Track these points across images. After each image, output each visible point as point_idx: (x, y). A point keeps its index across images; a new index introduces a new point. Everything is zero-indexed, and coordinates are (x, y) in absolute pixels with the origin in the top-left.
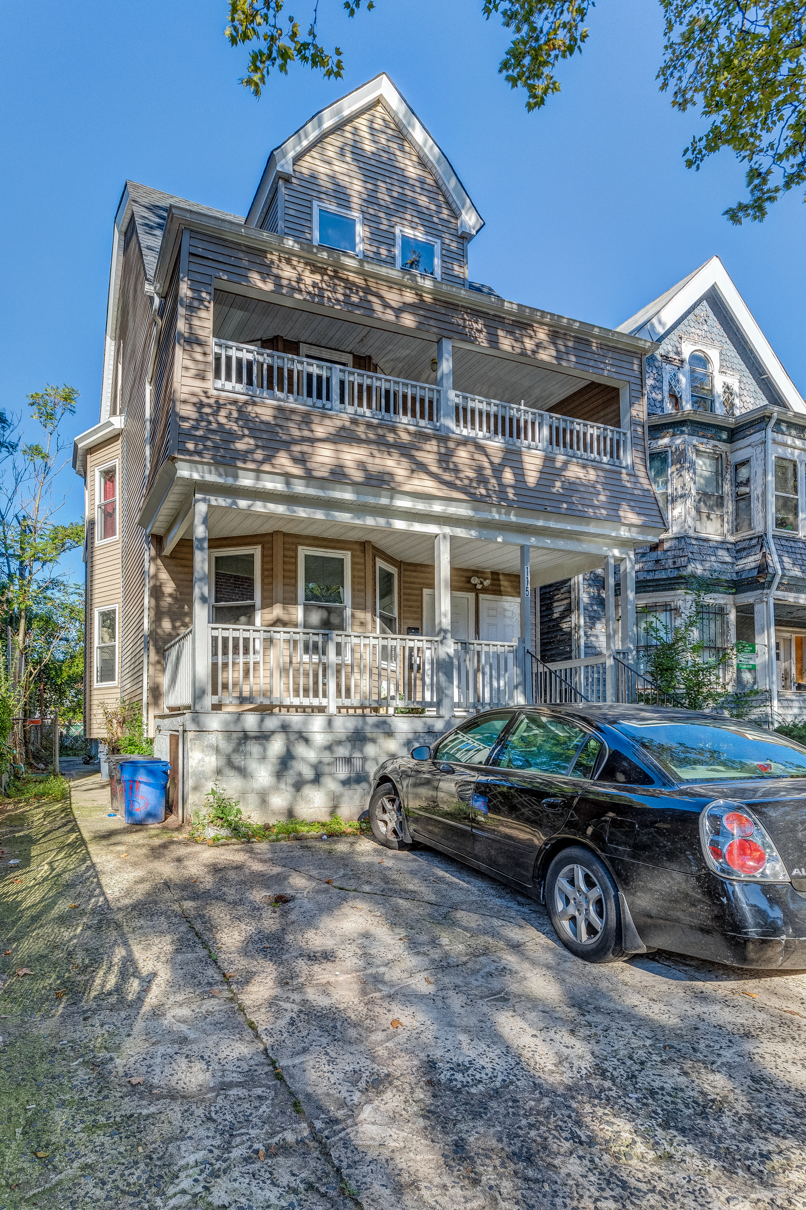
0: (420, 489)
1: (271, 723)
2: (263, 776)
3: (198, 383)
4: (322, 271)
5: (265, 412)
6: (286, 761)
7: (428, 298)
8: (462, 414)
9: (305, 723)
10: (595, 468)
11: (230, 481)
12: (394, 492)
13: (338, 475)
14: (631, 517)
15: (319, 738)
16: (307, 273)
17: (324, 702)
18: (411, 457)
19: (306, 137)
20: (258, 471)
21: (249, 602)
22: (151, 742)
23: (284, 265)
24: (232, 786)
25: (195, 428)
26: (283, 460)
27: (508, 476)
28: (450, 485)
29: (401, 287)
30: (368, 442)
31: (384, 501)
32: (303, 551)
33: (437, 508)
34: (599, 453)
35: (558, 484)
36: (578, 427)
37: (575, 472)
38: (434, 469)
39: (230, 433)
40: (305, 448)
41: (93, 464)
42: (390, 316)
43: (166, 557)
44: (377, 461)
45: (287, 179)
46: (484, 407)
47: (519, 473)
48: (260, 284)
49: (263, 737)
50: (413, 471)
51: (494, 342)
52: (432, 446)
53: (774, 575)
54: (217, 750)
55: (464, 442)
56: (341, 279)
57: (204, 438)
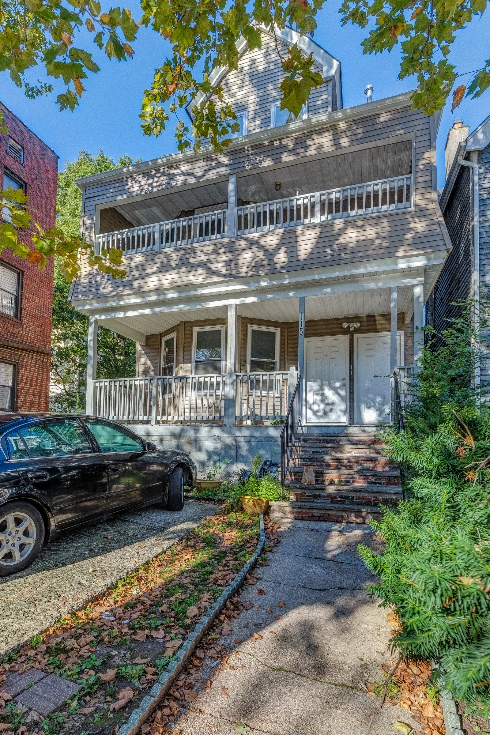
8: (242, 222)
27: (282, 256)
32: (195, 331)
40: (141, 281)
46: (261, 210)
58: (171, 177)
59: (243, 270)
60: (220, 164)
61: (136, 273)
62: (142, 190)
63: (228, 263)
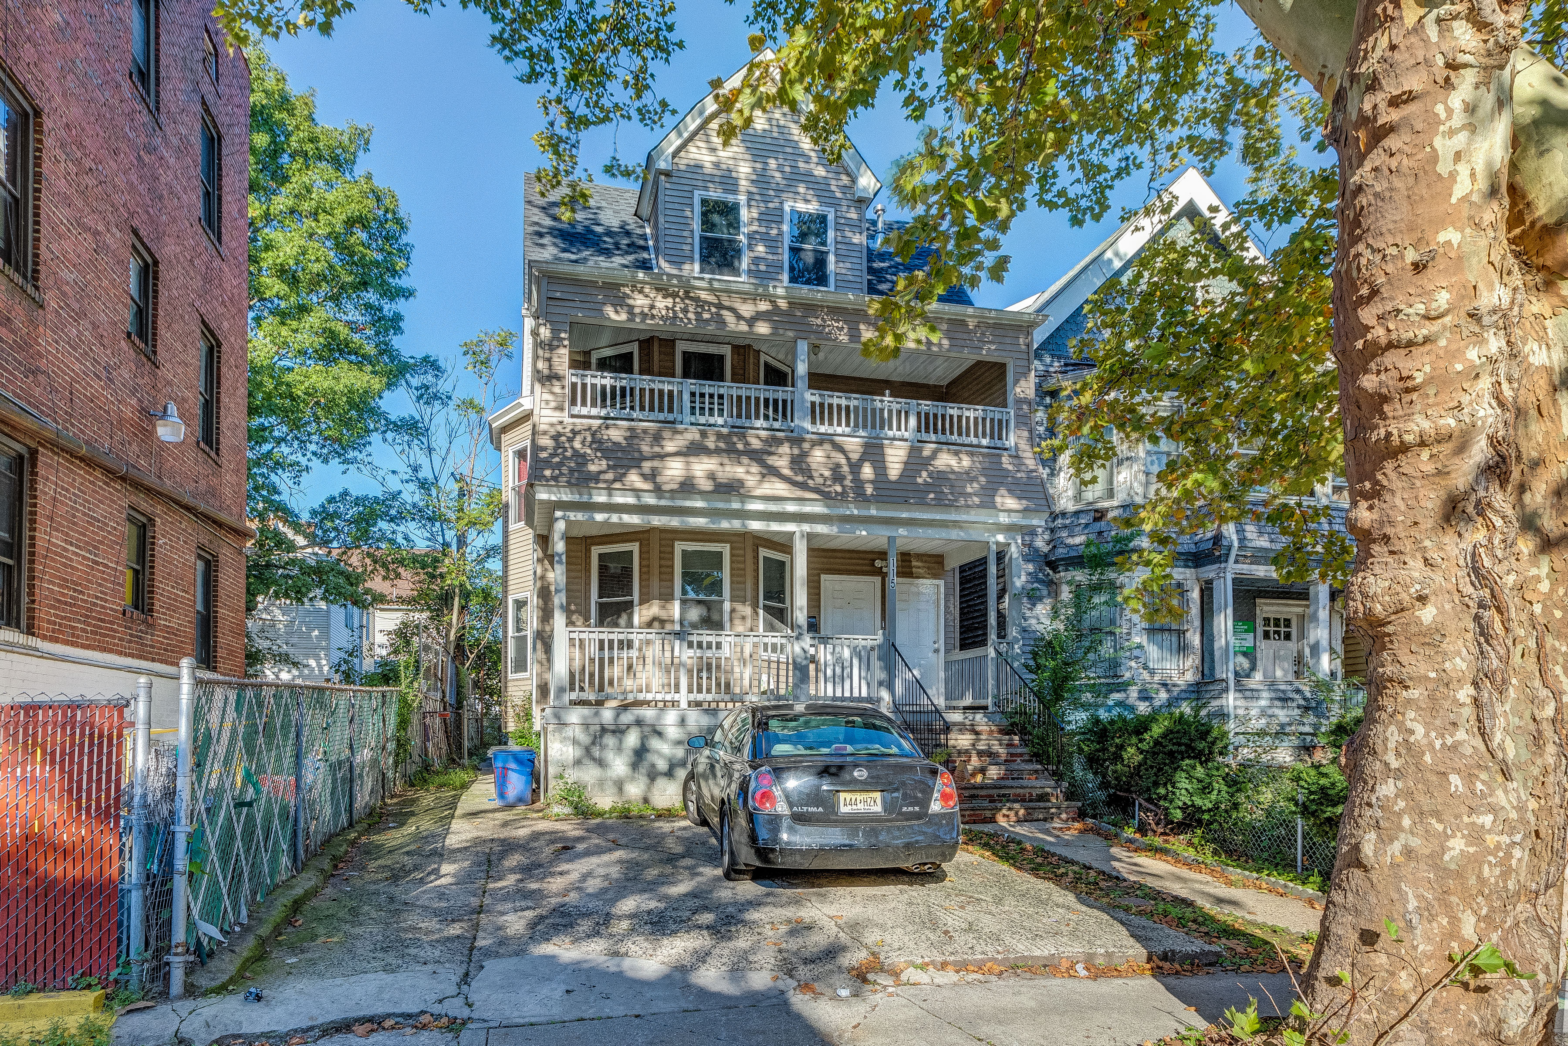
0: (769, 492)
1: (627, 718)
2: (619, 766)
3: (557, 414)
4: (674, 295)
5: (616, 434)
6: (641, 753)
7: (783, 304)
8: (817, 412)
9: (659, 717)
10: (971, 454)
11: (585, 498)
12: (747, 497)
13: (687, 487)
14: (1011, 503)
15: (673, 732)
16: (659, 298)
17: (677, 697)
18: (762, 463)
19: (686, 128)
20: (609, 489)
21: (626, 598)
23: (636, 295)
24: (589, 774)
25: (553, 455)
26: (634, 478)
27: (867, 471)
28: (803, 486)
29: (754, 298)
30: (717, 451)
31: (736, 505)
32: (679, 547)
33: (791, 508)
34: (976, 436)
35: (924, 474)
36: (951, 412)
37: (946, 461)
38: (786, 472)
39: (584, 456)
40: (656, 463)
42: (743, 327)
44: (728, 468)
45: (667, 174)
46: (844, 402)
47: (880, 467)
48: (613, 316)
49: (619, 731)
50: (764, 476)
51: (855, 335)
52: (785, 449)
53: (1230, 548)
54: (575, 742)
55: (823, 440)
56: (691, 299)
57: (561, 464)
58: (701, 304)
61: (645, 448)
63: (794, 462)
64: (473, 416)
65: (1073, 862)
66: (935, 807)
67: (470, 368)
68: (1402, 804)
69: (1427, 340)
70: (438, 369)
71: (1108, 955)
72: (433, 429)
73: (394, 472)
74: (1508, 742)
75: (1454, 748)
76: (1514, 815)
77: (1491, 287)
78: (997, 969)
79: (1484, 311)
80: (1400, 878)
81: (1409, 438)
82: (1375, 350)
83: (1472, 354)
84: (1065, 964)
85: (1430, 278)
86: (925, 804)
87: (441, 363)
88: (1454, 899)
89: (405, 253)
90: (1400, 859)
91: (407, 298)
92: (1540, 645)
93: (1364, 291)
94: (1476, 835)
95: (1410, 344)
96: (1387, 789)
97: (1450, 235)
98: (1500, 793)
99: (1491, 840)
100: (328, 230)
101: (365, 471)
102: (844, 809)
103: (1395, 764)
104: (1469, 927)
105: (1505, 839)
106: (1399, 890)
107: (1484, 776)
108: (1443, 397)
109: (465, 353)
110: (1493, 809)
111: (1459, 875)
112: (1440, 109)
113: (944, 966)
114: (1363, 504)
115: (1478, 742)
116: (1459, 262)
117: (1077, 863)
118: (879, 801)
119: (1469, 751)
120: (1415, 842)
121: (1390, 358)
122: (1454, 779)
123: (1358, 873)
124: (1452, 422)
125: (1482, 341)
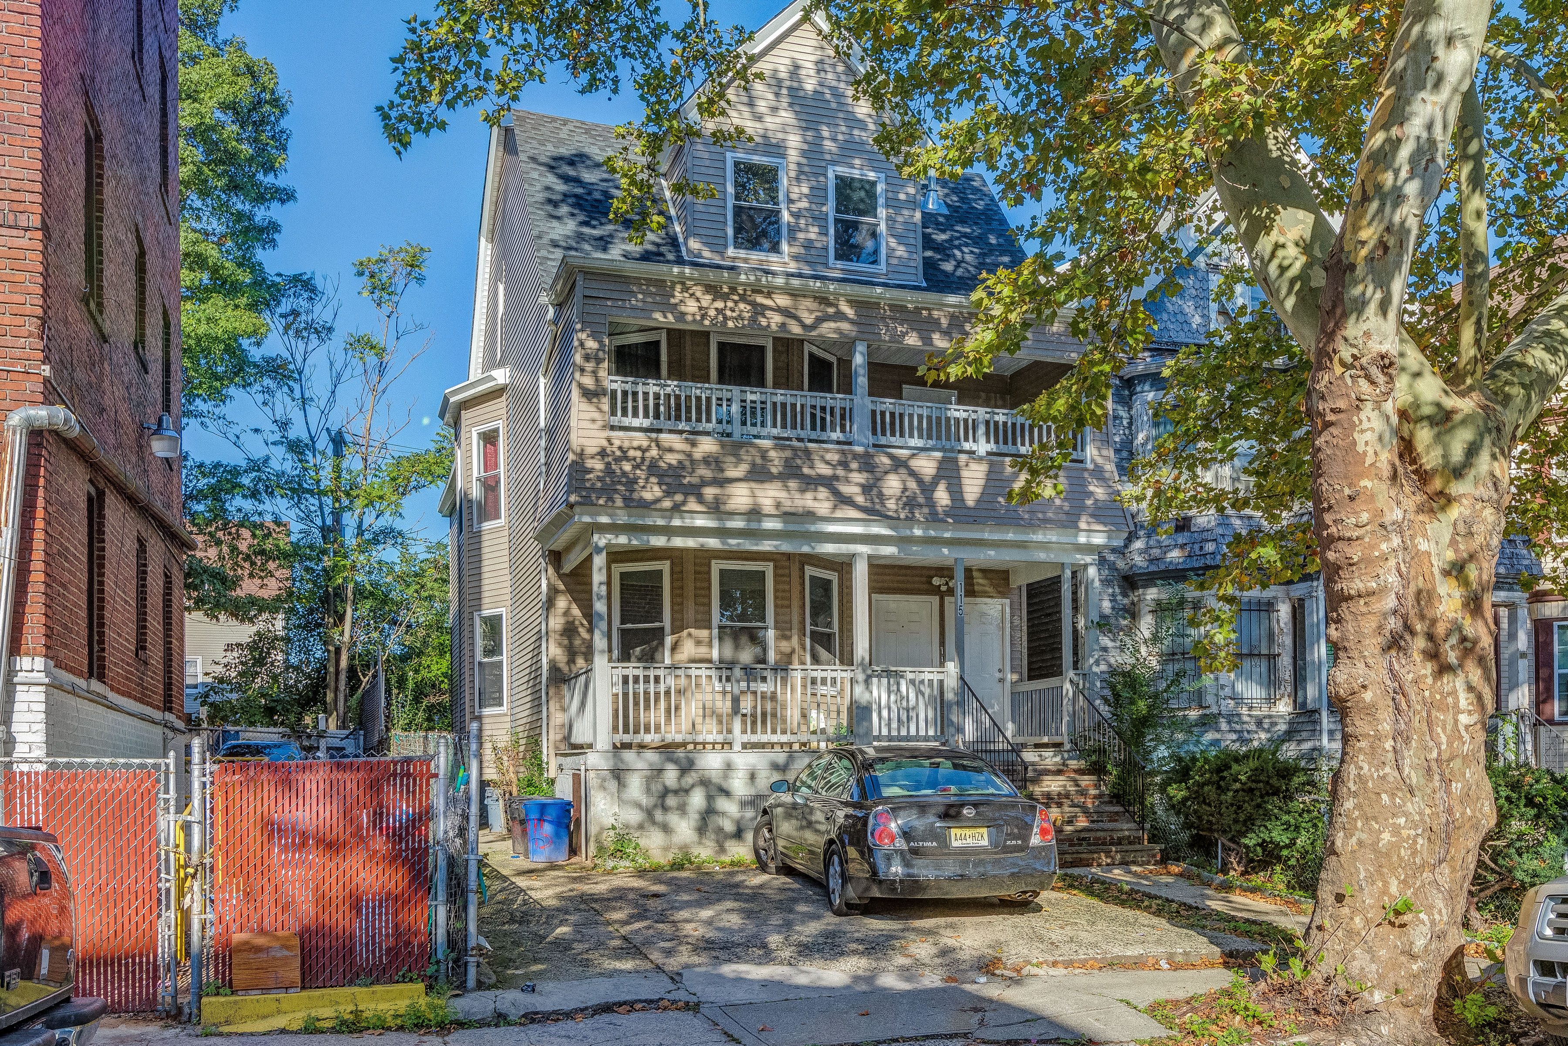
8: (878, 422)
17: (729, 738)
18: (832, 491)
21: (657, 624)
22: (552, 782)
27: (941, 494)
32: (716, 566)
40: (719, 490)
41: (469, 422)
43: (565, 574)
44: (795, 497)
46: (906, 411)
48: (658, 317)
58: (759, 310)
59: (891, 504)
60: (840, 316)
61: (705, 472)
62: (703, 317)
63: (866, 489)
64: (371, 359)
65: (1156, 897)
66: (1035, 840)
67: (366, 294)
68: (1357, 813)
69: (1358, 538)
70: (314, 290)
71: (1186, 953)
72: (307, 372)
73: (256, 431)
74: (1413, 773)
75: (1383, 778)
76: (1417, 818)
77: (1392, 510)
78: (1097, 965)
79: (1387, 523)
80: (1355, 859)
81: (1352, 592)
82: (1332, 540)
83: (1384, 546)
84: (1151, 961)
85: (1358, 505)
86: (1026, 838)
87: (319, 282)
88: (1385, 870)
89: (281, 142)
90: (1356, 847)
91: (283, 202)
92: (1429, 715)
93: (1325, 505)
94: (1396, 831)
95: (1349, 539)
96: (1349, 804)
97: (1366, 483)
98: (1409, 804)
99: (1405, 833)
100: (195, 121)
101: (211, 427)
102: (955, 844)
103: (1353, 789)
104: (1394, 889)
105: (1413, 832)
106: (1356, 867)
107: (1400, 794)
108: (1369, 570)
109: (361, 274)
110: (1406, 814)
111: (1388, 855)
112: (1355, 418)
113: (1055, 964)
114: (1333, 626)
115: (1396, 774)
116: (1372, 497)
117: (1160, 897)
118: (986, 836)
119: (1391, 779)
120: (1364, 836)
121: (1340, 545)
122: (1384, 797)
123: (1334, 858)
124: (1374, 585)
125: (1388, 540)
